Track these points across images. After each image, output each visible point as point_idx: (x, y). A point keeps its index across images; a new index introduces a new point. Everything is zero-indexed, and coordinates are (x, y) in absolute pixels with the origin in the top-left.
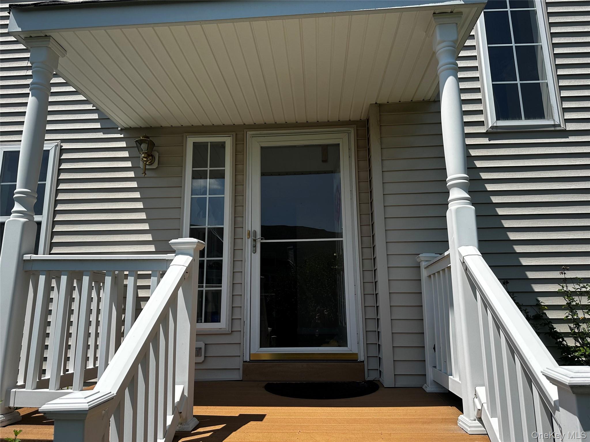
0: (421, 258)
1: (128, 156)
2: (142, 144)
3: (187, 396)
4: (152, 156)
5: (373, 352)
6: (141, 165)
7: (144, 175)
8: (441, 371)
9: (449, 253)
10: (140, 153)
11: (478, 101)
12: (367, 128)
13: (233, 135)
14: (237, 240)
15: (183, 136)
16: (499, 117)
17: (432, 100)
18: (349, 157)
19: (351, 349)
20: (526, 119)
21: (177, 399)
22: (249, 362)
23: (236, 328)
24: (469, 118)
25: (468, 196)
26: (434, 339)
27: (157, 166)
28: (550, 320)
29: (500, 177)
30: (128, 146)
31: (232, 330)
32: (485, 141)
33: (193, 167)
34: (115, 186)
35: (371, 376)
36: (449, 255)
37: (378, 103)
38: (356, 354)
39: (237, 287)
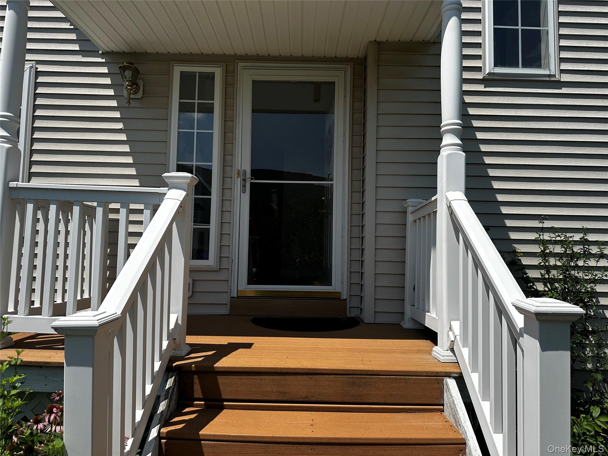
0: (408, 203)
1: (110, 83)
2: (126, 71)
3: (181, 324)
4: (137, 84)
5: (356, 290)
6: (125, 93)
7: (129, 105)
8: (419, 308)
9: (437, 198)
10: (124, 80)
11: (478, 45)
12: (364, 67)
13: (223, 66)
14: (226, 179)
15: (170, 64)
16: (497, 64)
17: (432, 41)
18: (345, 97)
19: (335, 288)
20: (523, 67)
21: (172, 326)
22: (236, 298)
23: (224, 265)
24: (468, 63)
25: (460, 142)
26: (415, 280)
27: (142, 96)
28: (524, 266)
29: (492, 125)
30: (110, 72)
31: (221, 268)
32: (480, 88)
33: (180, 99)
34: (97, 115)
35: (352, 313)
36: (436, 200)
37: (377, 40)
38: (340, 293)
39: (226, 226)
